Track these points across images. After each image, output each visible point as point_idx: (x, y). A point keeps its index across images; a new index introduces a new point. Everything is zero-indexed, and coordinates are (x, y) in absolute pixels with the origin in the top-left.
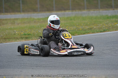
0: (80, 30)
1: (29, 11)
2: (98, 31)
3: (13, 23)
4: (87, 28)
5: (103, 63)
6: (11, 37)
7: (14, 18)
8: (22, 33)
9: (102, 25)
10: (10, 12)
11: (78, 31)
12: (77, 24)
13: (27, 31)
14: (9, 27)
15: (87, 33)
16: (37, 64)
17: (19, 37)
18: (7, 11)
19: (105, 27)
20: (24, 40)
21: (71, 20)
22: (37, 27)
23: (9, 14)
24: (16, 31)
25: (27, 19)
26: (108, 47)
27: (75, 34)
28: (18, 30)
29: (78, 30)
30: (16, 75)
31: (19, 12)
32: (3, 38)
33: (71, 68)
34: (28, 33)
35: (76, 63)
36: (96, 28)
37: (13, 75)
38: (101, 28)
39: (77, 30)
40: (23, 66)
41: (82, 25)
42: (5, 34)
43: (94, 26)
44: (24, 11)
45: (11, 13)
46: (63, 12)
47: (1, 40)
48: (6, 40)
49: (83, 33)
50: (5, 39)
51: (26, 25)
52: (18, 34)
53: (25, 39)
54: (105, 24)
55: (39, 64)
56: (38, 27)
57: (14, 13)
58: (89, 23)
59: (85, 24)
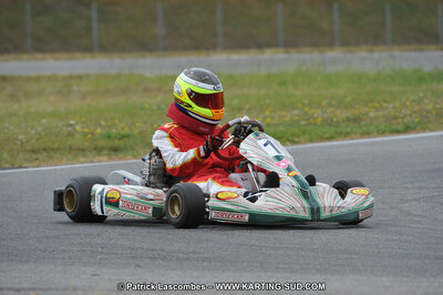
0: (315, 124)
1: (123, 50)
2: (382, 127)
3: (66, 93)
4: (344, 115)
5: (401, 251)
6: (56, 146)
7: (66, 73)
9: (397, 105)
10: (52, 51)
11: (308, 128)
12: (306, 102)
13: (117, 121)
14: (50, 108)
15: (341, 134)
16: (153, 250)
17: (86, 145)
18: (41, 46)
19: (408, 112)
20: (105, 158)
21: (283, 84)
22: (155, 107)
23: (48, 56)
24: (77, 124)
25: (118, 76)
26: (420, 188)
27: (296, 139)
28: (83, 119)
29: (310, 124)
30: (75, 289)
31: (89, 50)
32: (28, 147)
33: (281, 266)
34: (123, 133)
35: (303, 249)
36: (375, 118)
37: (64, 290)
38: (395, 118)
39: (303, 123)
40: (100, 256)
41: (324, 103)
42: (33, 132)
43: (367, 109)
44: (105, 49)
45: (58, 55)
46: (252, 55)
47: (21, 155)
48: (39, 156)
49: (327, 135)
50: (34, 151)
51: (112, 101)
52: (85, 134)
53: (109, 155)
54: (408, 103)
55: (162, 250)
56: (159, 108)
57: (65, 55)
58: (349, 98)
59: (334, 103)
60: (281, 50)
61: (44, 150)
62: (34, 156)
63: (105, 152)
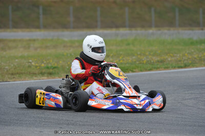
0: (143, 63)
1: (54, 28)
2: (174, 65)
3: (27, 47)
4: (156, 59)
5: (183, 123)
6: (23, 72)
7: (28, 38)
8: (43, 65)
9: (181, 55)
10: (21, 28)
11: (140, 65)
12: (139, 53)
13: (51, 61)
14: (20, 55)
15: (155, 68)
16: (68, 120)
17: (37, 72)
18: (16, 26)
19: (186, 58)
20: (46, 78)
21: (128, 44)
22: (69, 55)
23: (19, 30)
24: (33, 62)
25: (52, 40)
26: (192, 93)
27: (134, 70)
28: (36, 60)
29: (141, 63)
31: (38, 27)
32: (11, 72)
34: (54, 66)
35: (137, 121)
36: (171, 61)
38: (180, 61)
39: (138, 63)
40: (43, 123)
41: (147, 53)
42: (12, 65)
43: (167, 57)
44: (46, 27)
45: (24, 30)
46: (113, 31)
47: (6, 76)
48: (15, 76)
49: (149, 68)
50: (12, 74)
51: (49, 51)
52: (36, 67)
53: (48, 76)
54: (186, 54)
55: (72, 121)
56: (71, 55)
57: (28, 30)
58: (159, 52)
59: (152, 53)
60: (128, 29)
61: (18, 73)
62: (13, 76)
63: (46, 75)
